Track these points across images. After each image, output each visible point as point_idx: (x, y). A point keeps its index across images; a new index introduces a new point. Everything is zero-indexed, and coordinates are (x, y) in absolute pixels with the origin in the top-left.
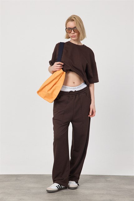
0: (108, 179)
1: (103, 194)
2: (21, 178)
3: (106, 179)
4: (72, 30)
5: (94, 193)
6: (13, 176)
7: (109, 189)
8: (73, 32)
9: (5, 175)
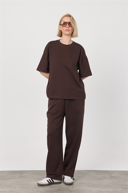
0: (113, 175)
2: (25, 175)
4: (68, 24)
5: (100, 191)
6: (16, 172)
7: (115, 186)
8: (68, 26)
9: (8, 171)
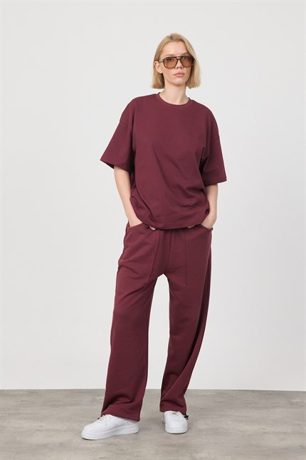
1: (284, 433)
3: (291, 400)
